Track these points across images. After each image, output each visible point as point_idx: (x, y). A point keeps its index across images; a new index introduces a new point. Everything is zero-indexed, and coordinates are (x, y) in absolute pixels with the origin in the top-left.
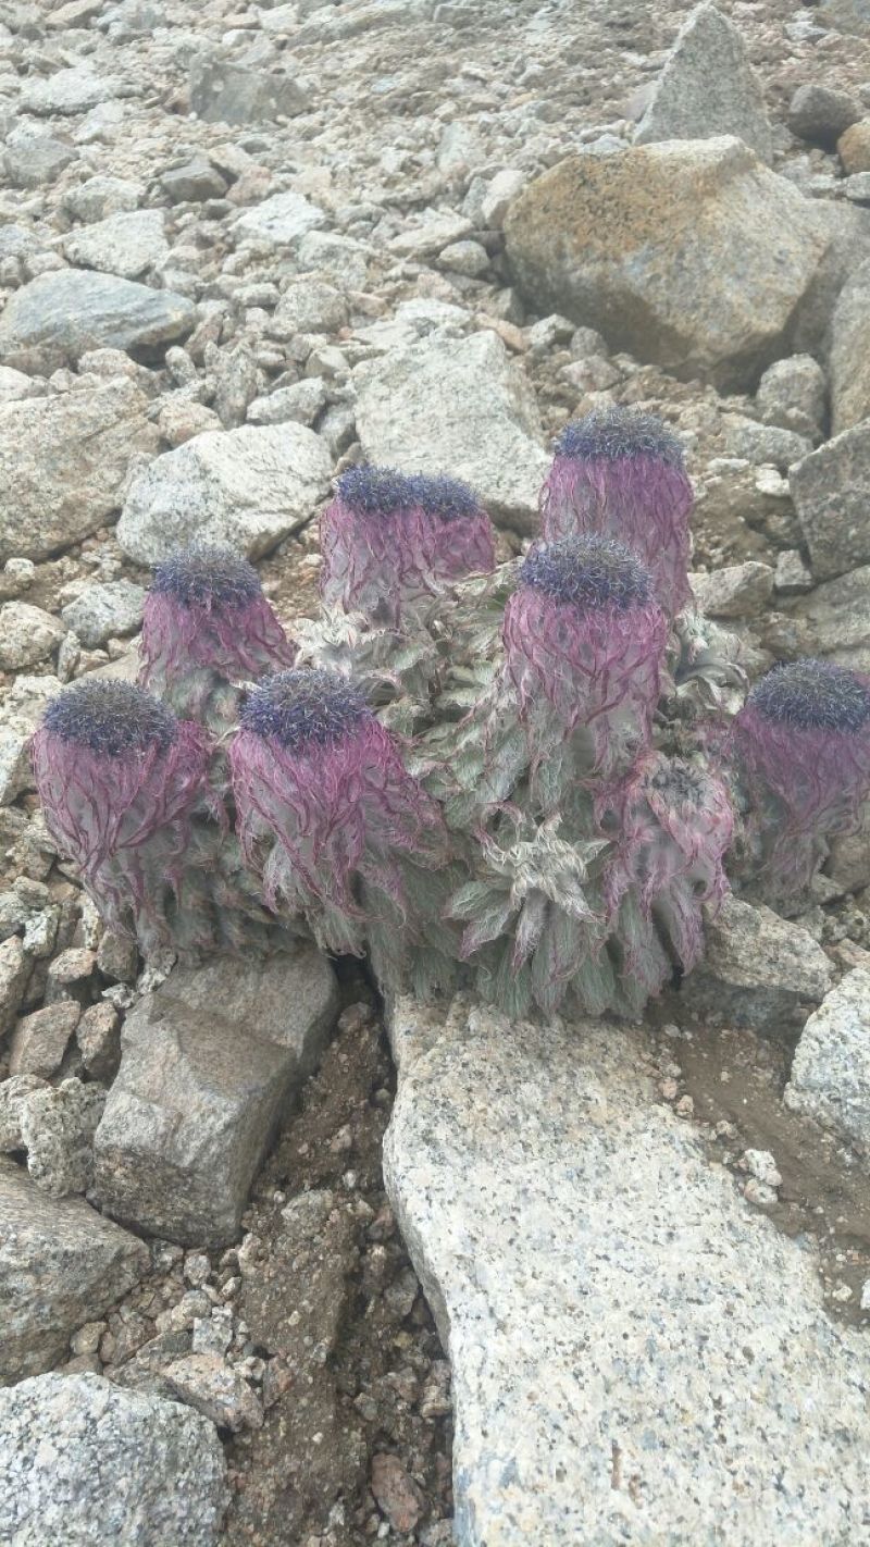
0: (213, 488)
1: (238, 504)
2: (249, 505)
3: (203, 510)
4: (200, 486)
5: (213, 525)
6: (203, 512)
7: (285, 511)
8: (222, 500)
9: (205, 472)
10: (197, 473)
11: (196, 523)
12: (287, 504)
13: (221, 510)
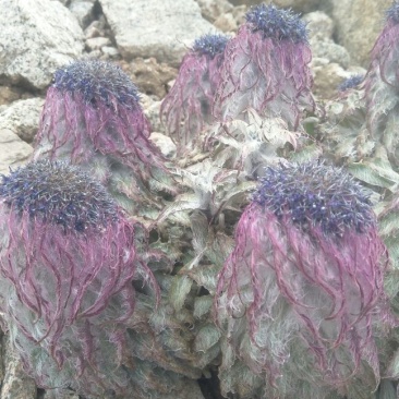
0: (31, 31)
1: (47, 44)
2: (52, 46)
3: (22, 45)
4: (21, 28)
5: (28, 56)
6: (22, 46)
7: (69, 54)
8: (37, 40)
9: (24, 19)
10: (18, 19)
11: (15, 54)
12: (70, 50)
13: (37, 46)
